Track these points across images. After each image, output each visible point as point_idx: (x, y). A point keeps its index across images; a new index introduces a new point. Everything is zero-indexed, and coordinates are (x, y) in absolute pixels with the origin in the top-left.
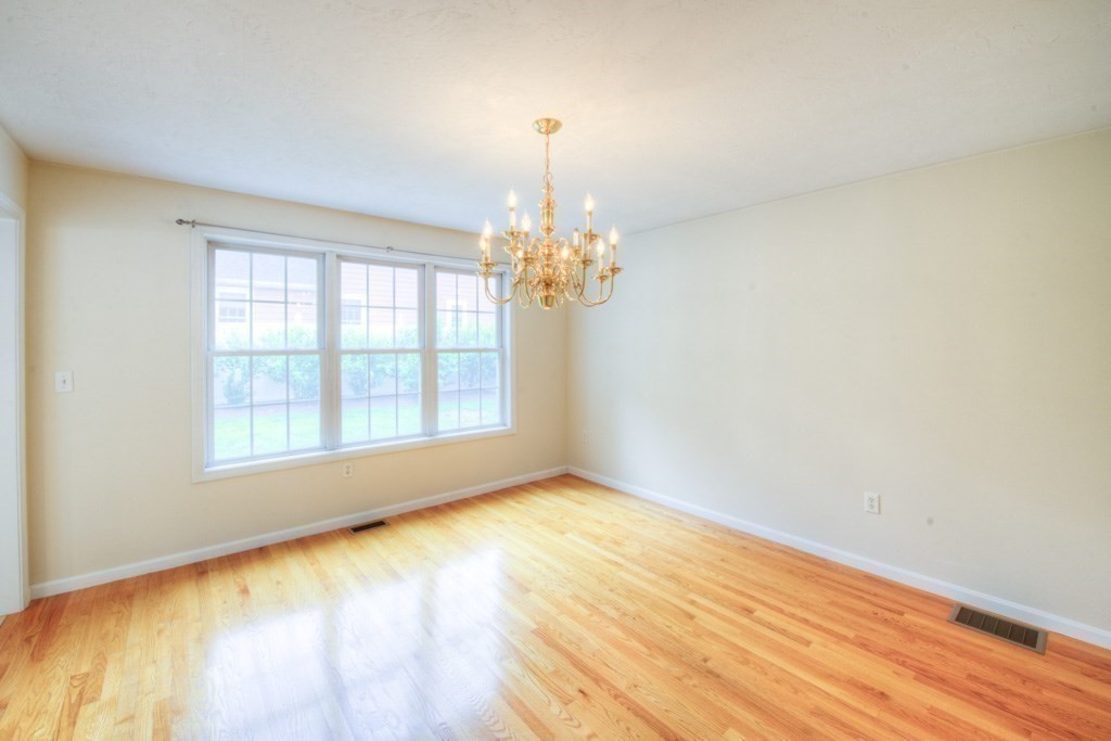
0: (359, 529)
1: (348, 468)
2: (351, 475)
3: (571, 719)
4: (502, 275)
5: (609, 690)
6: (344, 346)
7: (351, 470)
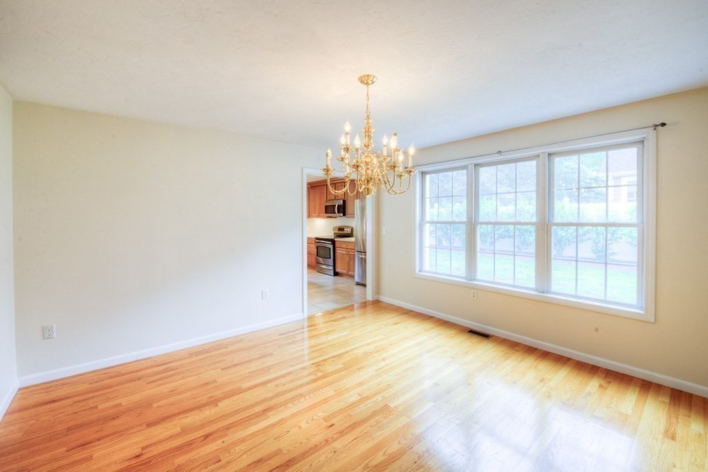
0: (473, 332)
1: (474, 293)
2: (475, 298)
3: (312, 420)
4: (642, 142)
5: (333, 438)
6: (481, 219)
7: (476, 295)
